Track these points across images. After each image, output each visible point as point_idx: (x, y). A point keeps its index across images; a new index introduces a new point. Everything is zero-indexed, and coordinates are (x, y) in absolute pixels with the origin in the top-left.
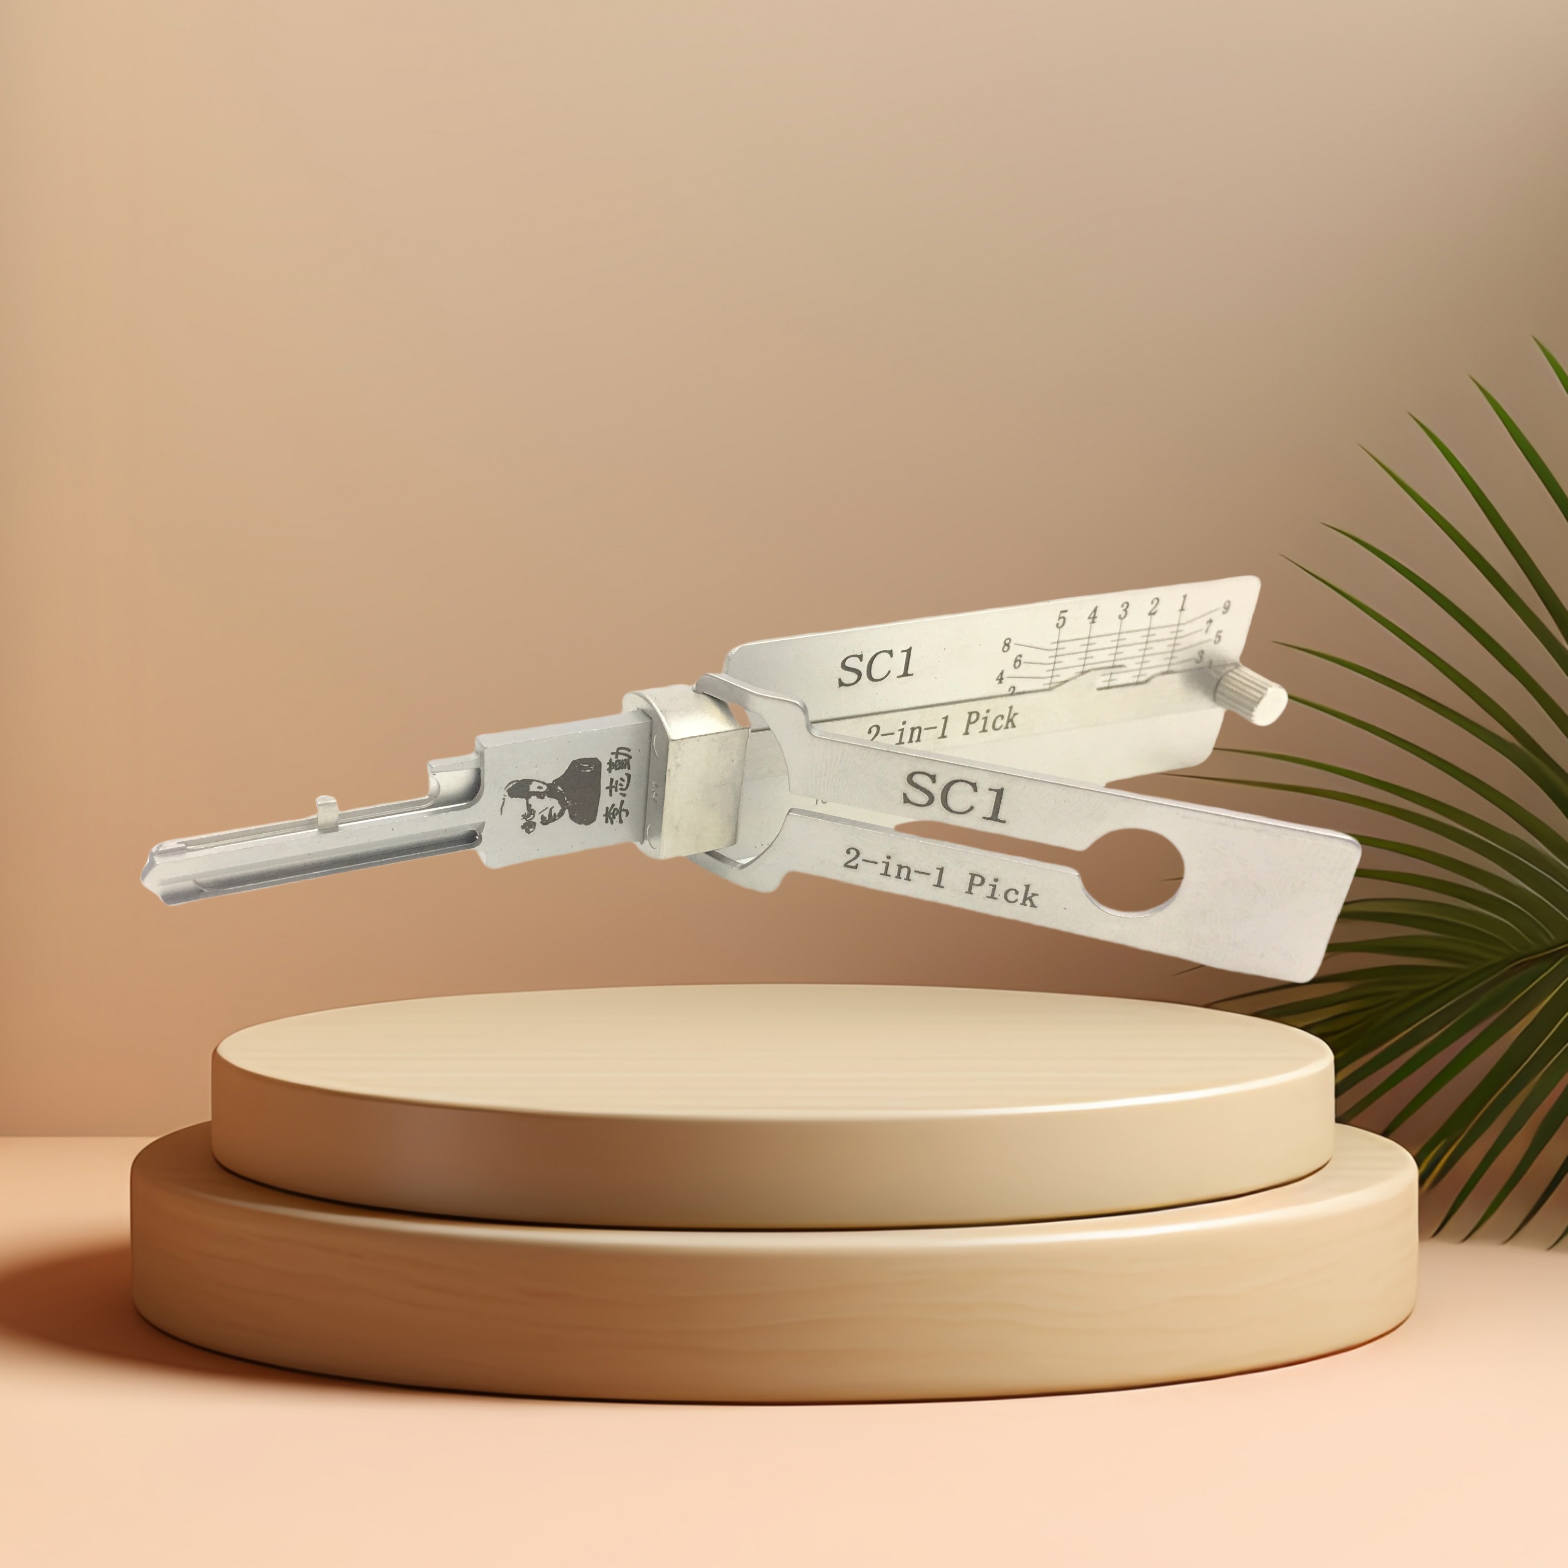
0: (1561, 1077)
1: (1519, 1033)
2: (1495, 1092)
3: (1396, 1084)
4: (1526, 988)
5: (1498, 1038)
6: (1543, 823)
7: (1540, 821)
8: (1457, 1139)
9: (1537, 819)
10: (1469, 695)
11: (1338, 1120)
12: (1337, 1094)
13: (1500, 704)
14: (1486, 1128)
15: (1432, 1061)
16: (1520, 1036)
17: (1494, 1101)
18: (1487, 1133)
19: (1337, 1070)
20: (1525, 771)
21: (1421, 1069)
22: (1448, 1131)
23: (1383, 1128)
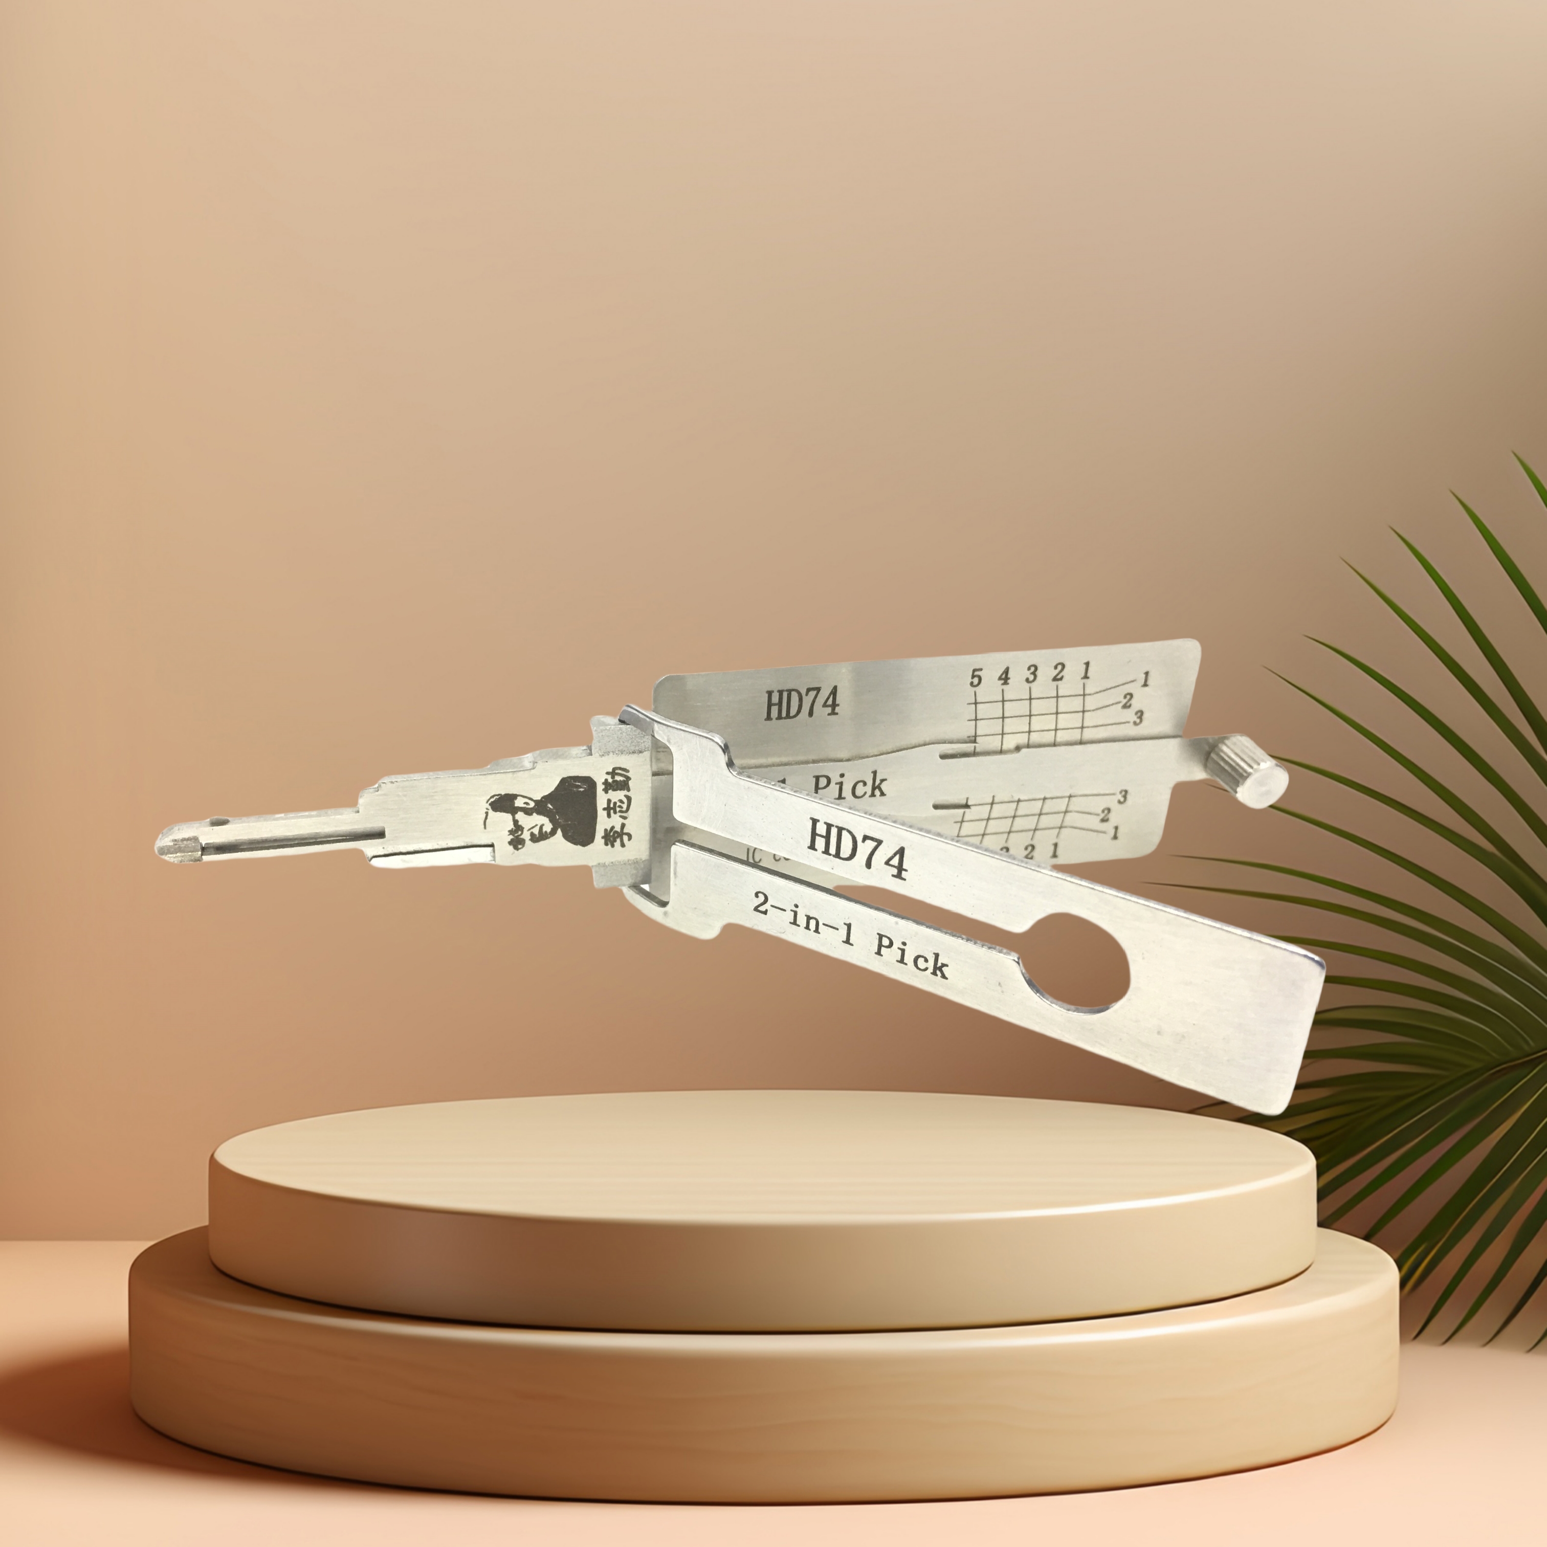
0: (1540, 1182)
1: (1498, 1139)
2: (1476, 1197)
3: (1377, 1189)
4: (1505, 1094)
5: (1478, 1144)
6: (1522, 931)
7: (1519, 929)
8: (1438, 1242)
9: (1516, 927)
10: (1450, 805)
11: (1321, 1224)
12: (1319, 1199)
13: (1480, 814)
14: (1466, 1232)
15: (1413, 1166)
16: (1500, 1141)
17: (1474, 1206)
18: (1467, 1236)
19: (1319, 1175)
20: (1504, 880)
21: (1402, 1174)
22: (1428, 1235)
23: (1364, 1232)
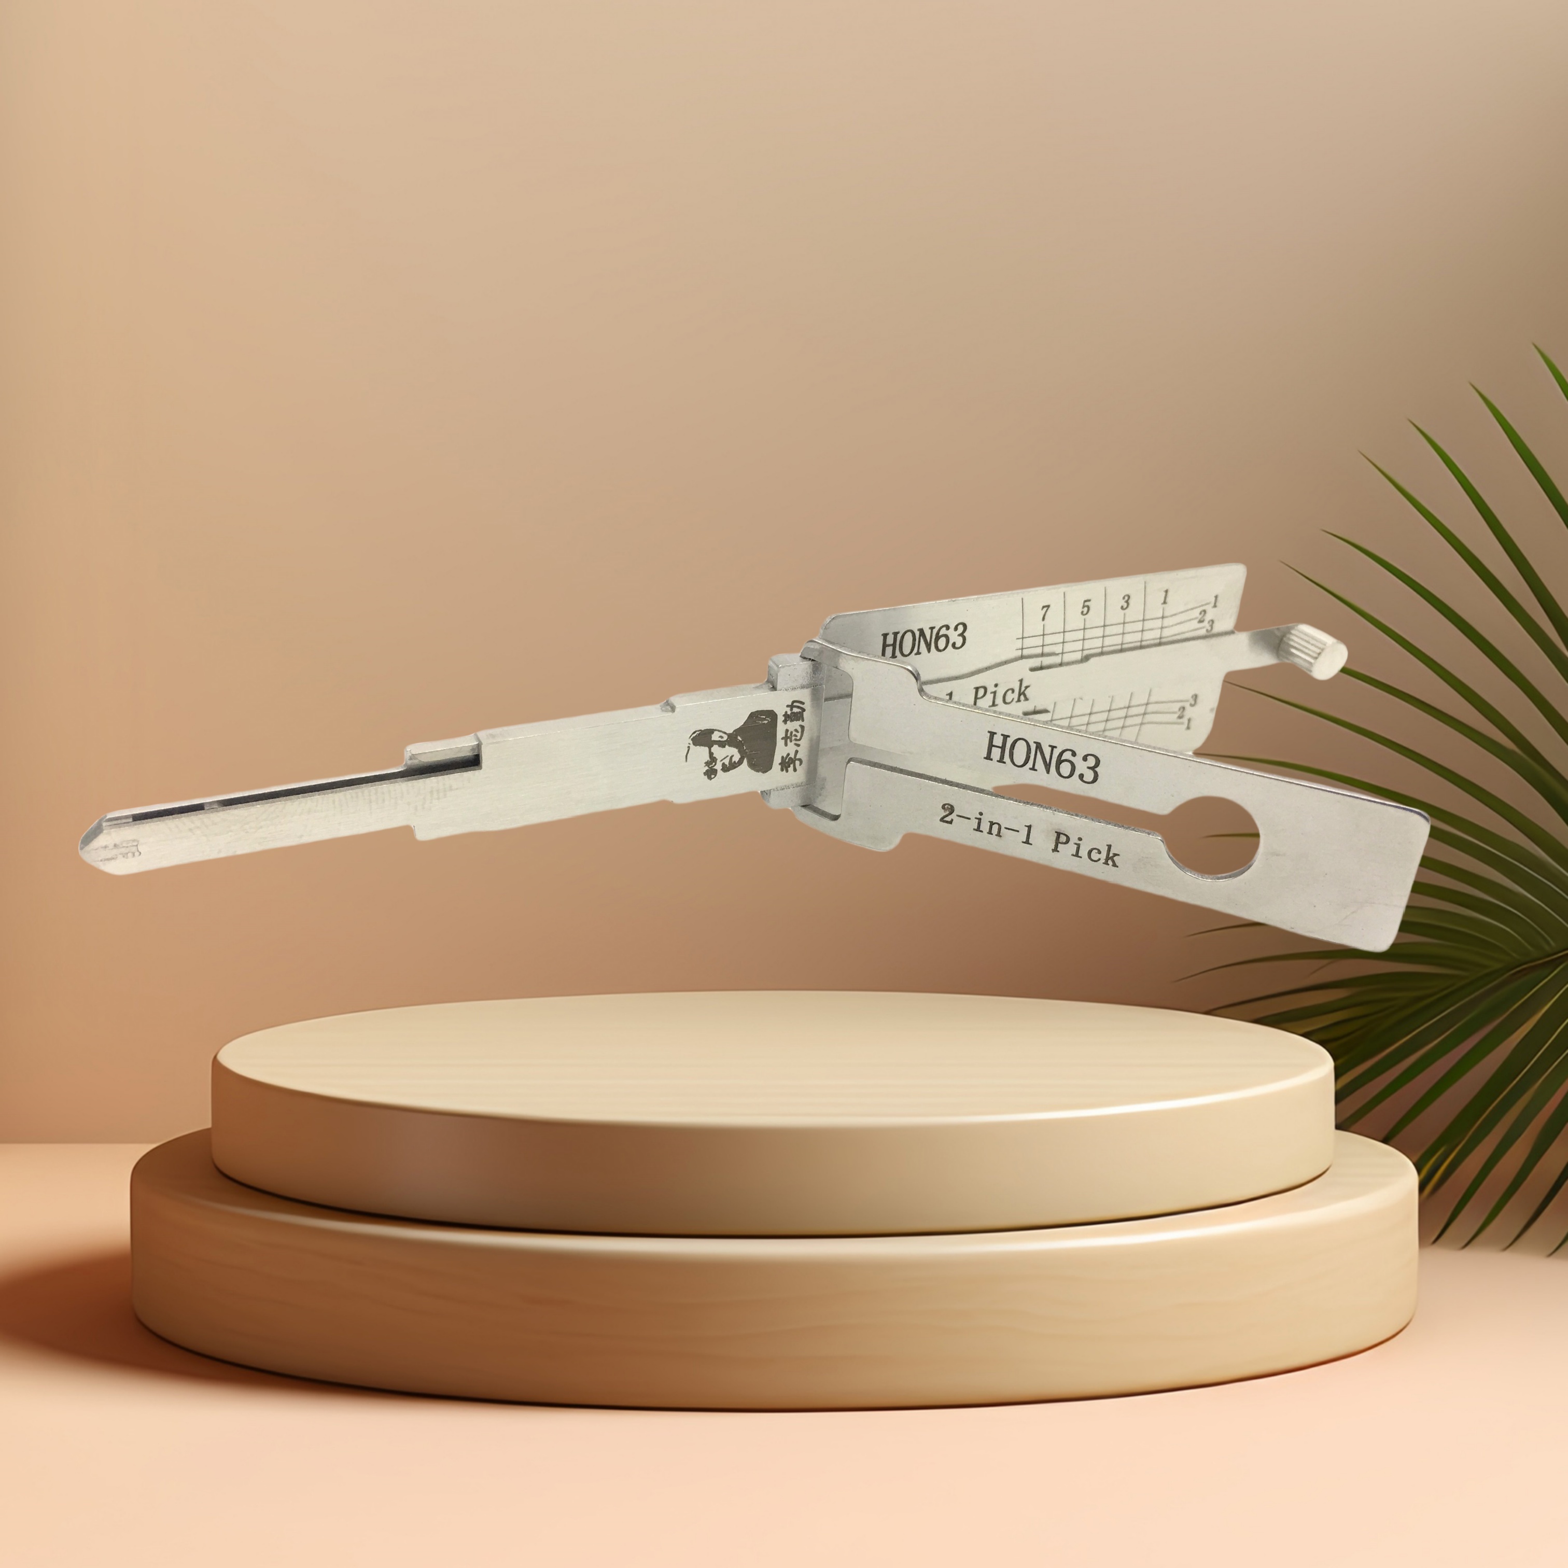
0: (1561, 1084)
1: (1519, 1040)
2: (1497, 1098)
3: (1396, 1090)
4: (1526, 995)
5: (1498, 1045)
6: (1543, 830)
7: (1540, 828)
8: (1457, 1145)
9: (1537, 825)
10: (1470, 702)
11: (1338, 1127)
12: (1337, 1101)
13: (1500, 711)
14: (1486, 1134)
15: (1432, 1067)
17: (1494, 1108)
18: (1487, 1139)
19: (1337, 1076)
20: (1525, 778)
21: (1421, 1076)
22: (1448, 1138)
23: (1383, 1135)
